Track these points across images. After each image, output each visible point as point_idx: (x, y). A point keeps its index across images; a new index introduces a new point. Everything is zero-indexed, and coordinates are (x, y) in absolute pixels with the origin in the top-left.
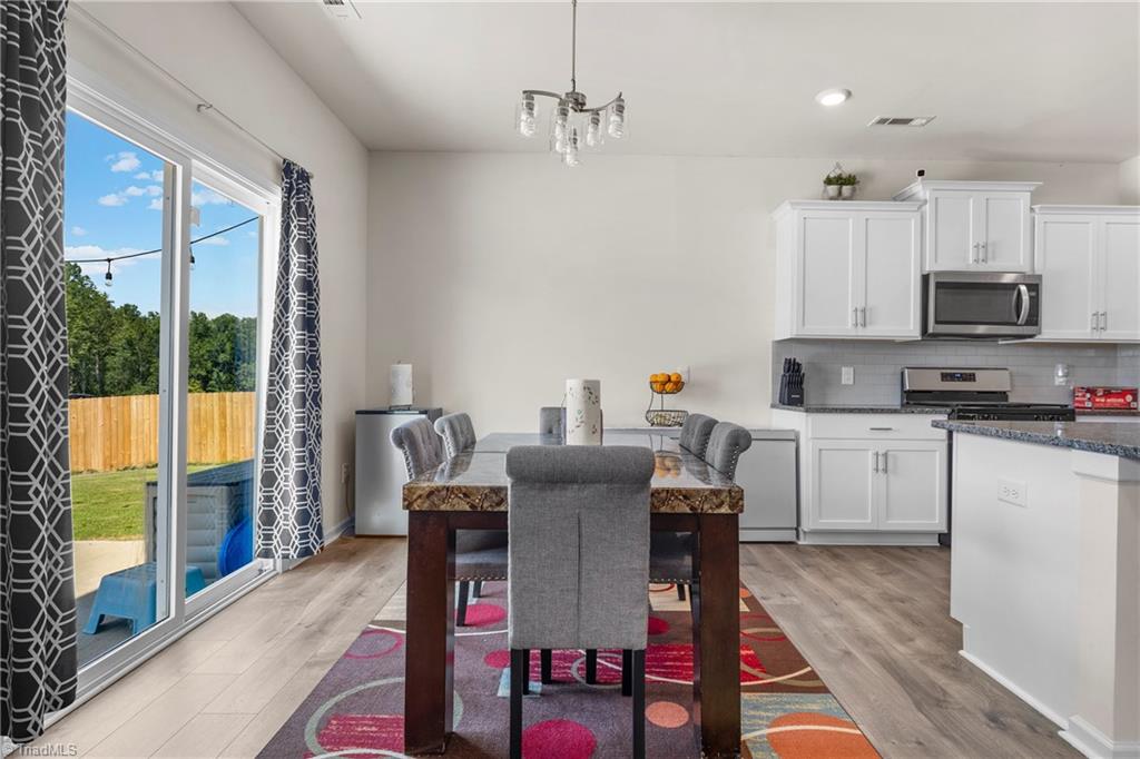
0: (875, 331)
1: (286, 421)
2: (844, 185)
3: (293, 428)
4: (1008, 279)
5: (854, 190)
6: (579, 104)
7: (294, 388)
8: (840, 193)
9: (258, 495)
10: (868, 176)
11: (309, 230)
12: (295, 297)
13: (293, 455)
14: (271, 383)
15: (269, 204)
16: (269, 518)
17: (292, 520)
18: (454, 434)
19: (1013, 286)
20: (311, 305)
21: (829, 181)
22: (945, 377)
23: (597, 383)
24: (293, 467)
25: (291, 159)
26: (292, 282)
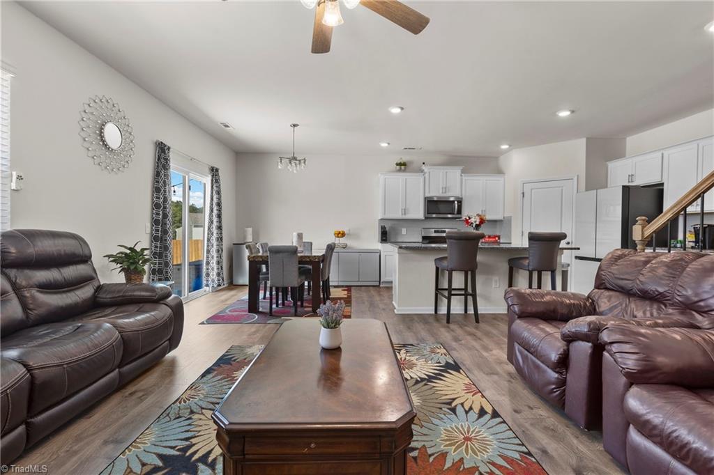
0: (408, 216)
1: (212, 246)
2: (402, 165)
3: (215, 247)
4: (452, 199)
5: (405, 169)
6: (295, 159)
7: (215, 235)
8: (401, 168)
9: (204, 267)
10: (411, 162)
11: (218, 187)
12: (215, 208)
13: (215, 256)
14: (208, 234)
15: (208, 180)
16: (208, 275)
17: (215, 275)
18: (262, 248)
19: (453, 202)
20: (219, 210)
21: (397, 164)
22: (435, 232)
23: (302, 234)
24: (215, 259)
25: (213, 165)
26: (214, 203)
